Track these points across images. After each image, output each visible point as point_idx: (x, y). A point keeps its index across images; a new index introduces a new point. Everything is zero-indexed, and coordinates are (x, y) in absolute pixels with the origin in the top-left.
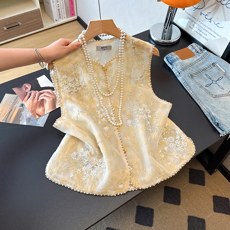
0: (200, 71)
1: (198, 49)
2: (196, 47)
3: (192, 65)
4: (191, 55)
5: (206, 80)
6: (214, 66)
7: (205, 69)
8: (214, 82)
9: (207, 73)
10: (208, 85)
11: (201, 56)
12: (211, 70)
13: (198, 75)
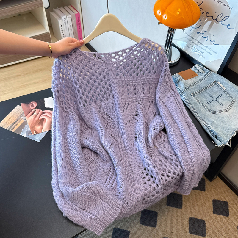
0: (202, 90)
1: (200, 70)
2: (199, 68)
3: (194, 84)
4: (194, 75)
5: (207, 98)
6: (215, 84)
7: (207, 88)
8: (214, 99)
9: (208, 91)
10: (208, 103)
11: (203, 76)
12: (212, 88)
13: (200, 94)
